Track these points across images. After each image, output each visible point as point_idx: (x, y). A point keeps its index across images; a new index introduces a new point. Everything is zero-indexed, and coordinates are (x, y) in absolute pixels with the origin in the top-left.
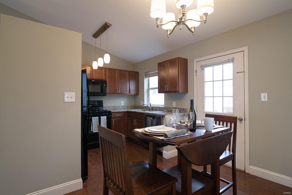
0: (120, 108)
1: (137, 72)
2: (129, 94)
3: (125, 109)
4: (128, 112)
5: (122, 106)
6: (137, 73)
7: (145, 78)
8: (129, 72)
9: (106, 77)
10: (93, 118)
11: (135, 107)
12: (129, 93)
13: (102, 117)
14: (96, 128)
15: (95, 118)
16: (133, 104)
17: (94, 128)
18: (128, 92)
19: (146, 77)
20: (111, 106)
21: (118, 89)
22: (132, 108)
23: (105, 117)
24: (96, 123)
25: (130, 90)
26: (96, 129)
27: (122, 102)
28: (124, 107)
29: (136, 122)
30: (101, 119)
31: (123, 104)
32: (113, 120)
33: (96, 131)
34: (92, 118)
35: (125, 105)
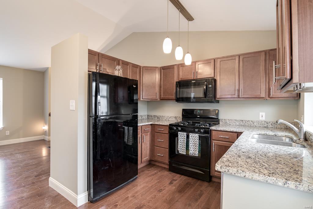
0: (255, 124)
5: (260, 122)
9: (215, 73)
10: (180, 134)
12: (269, 97)
13: (191, 135)
14: (183, 147)
15: (182, 134)
17: (180, 147)
18: (264, 95)
20: (236, 120)
21: (240, 91)
24: (183, 141)
26: (183, 150)
27: (261, 114)
30: (190, 137)
32: (214, 143)
33: (182, 152)
34: (179, 132)
35: (268, 120)
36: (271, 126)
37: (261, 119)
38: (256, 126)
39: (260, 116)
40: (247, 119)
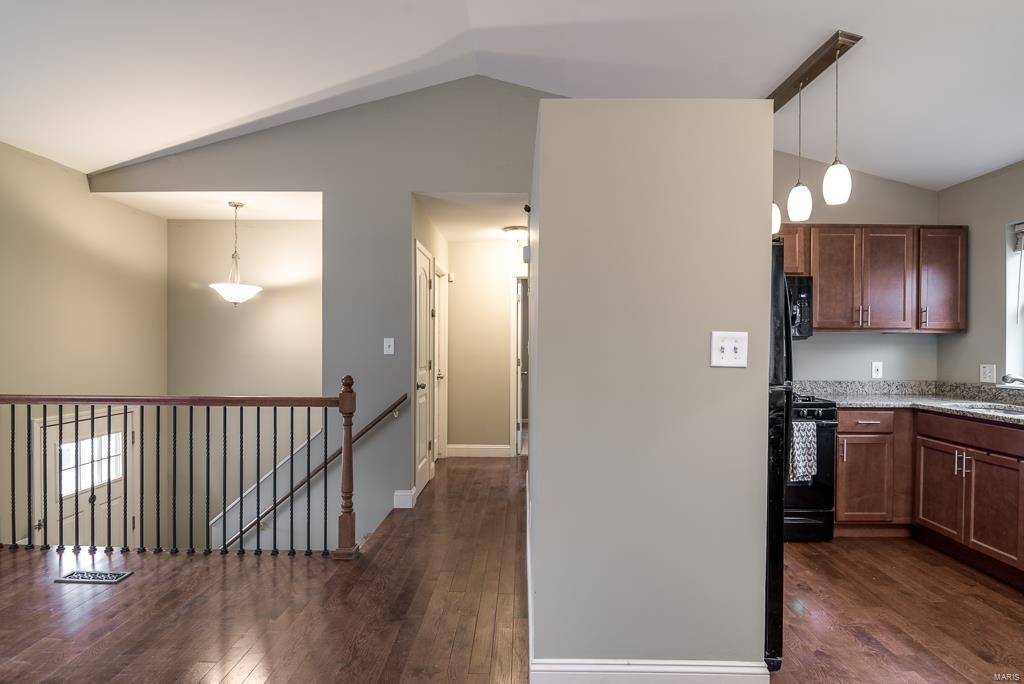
0: (866, 388)
1: (960, 227)
2: (918, 331)
3: (888, 394)
4: (914, 411)
5: (874, 383)
6: (963, 231)
7: (1009, 250)
8: (918, 231)
9: (808, 262)
11: (941, 390)
12: (918, 327)
13: (797, 426)
16: (932, 376)
18: (910, 323)
19: (1016, 248)
20: (826, 382)
21: (865, 311)
22: (923, 394)
23: (812, 425)
25: (919, 311)
27: (874, 364)
28: (886, 388)
29: (969, 462)
30: (796, 434)
31: (878, 375)
32: (844, 440)
35: (890, 379)
36: (896, 391)
37: (874, 376)
38: (867, 394)
39: (874, 368)
40: (850, 378)
